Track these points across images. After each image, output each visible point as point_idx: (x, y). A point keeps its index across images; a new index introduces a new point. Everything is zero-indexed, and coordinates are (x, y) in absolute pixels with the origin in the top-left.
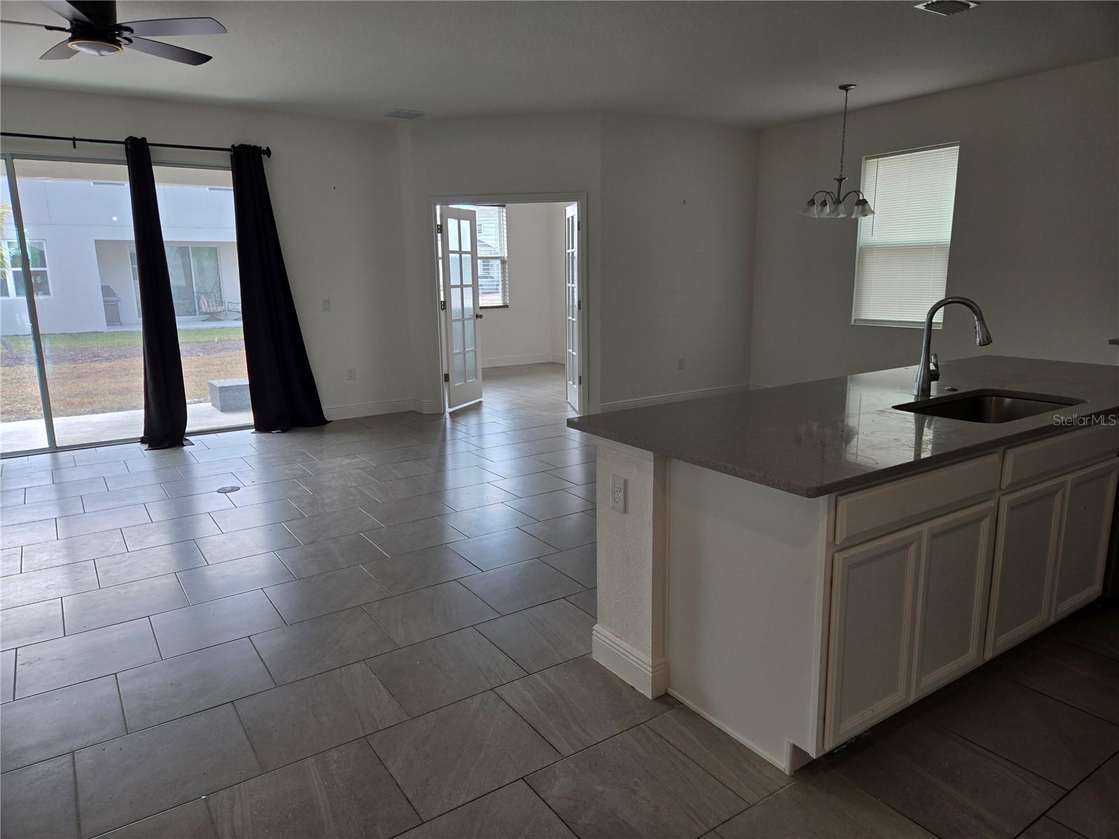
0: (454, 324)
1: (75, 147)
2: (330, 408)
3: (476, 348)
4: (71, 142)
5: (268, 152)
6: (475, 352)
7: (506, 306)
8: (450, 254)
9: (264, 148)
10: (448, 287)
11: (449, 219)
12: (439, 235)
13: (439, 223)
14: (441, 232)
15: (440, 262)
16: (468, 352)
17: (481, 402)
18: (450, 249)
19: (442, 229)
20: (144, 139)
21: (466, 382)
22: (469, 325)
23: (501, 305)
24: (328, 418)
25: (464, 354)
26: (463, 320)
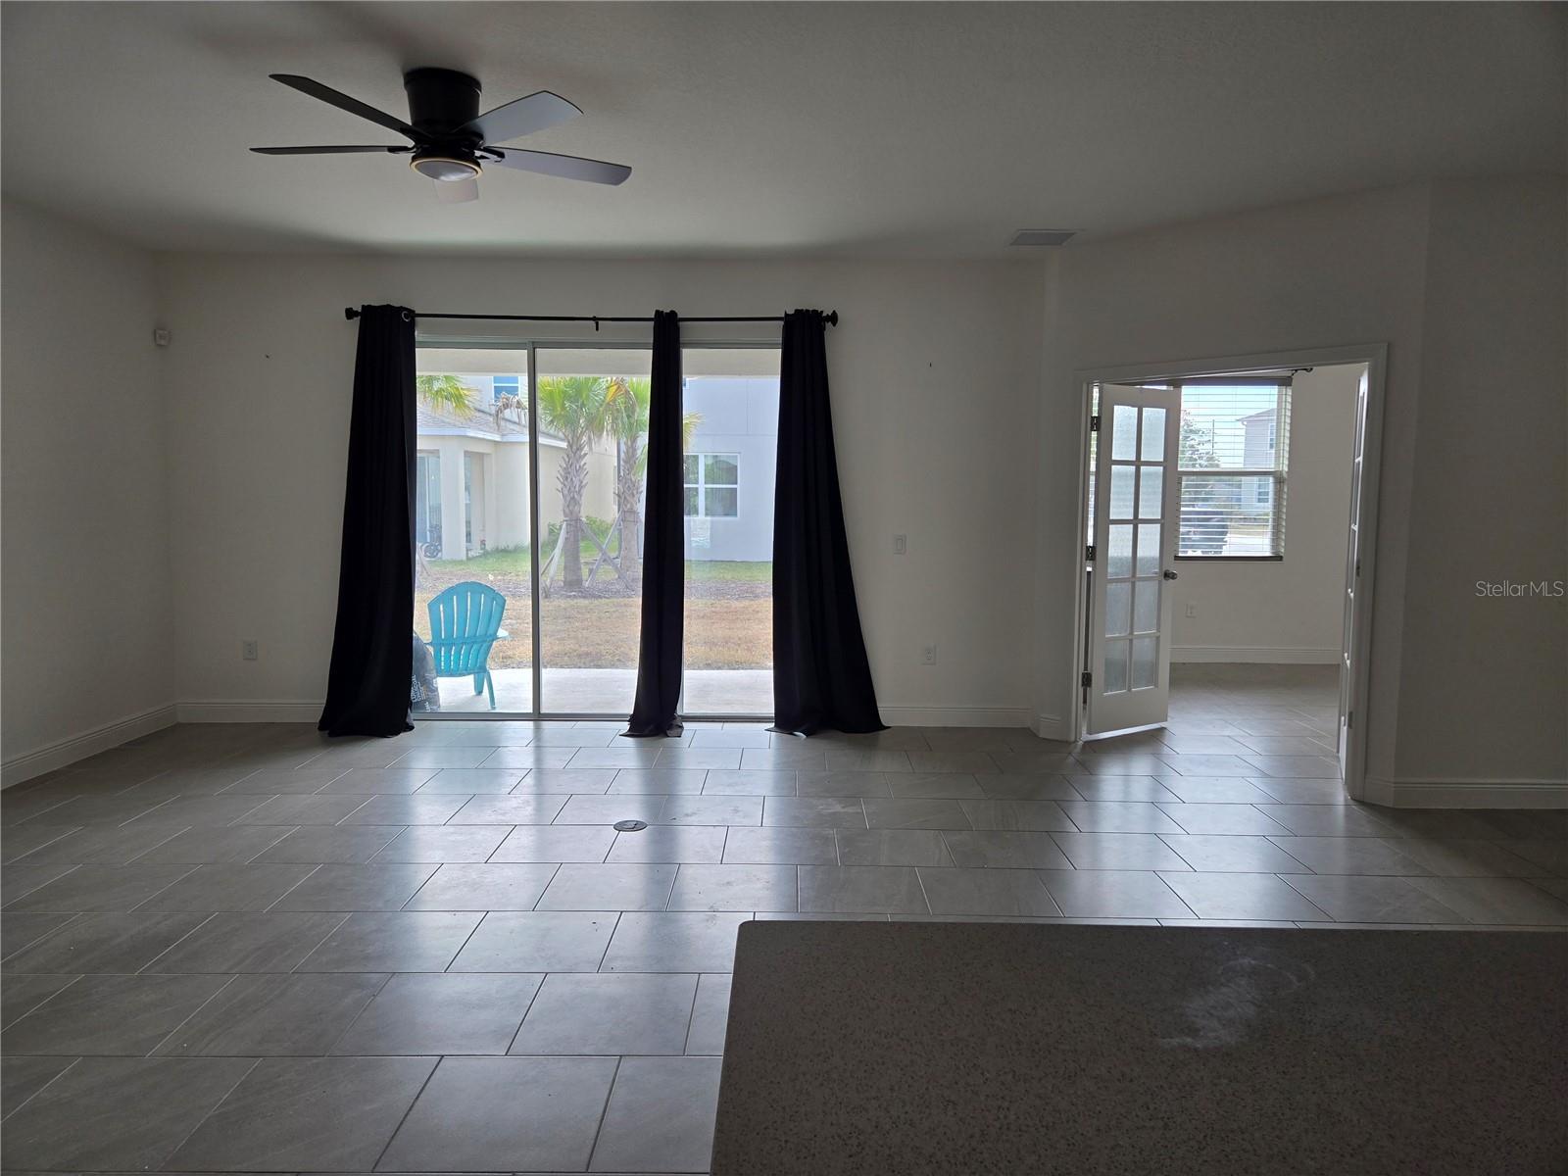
0: (1111, 587)
1: (597, 329)
2: (890, 706)
3: (1158, 630)
4: (593, 323)
5: (833, 318)
6: (1158, 638)
7: (1277, 558)
8: (1113, 467)
9: (828, 312)
10: (1103, 522)
11: (1115, 407)
12: (1094, 435)
13: (1095, 414)
14: (1098, 430)
15: (1092, 479)
16: (1139, 637)
17: (1162, 730)
18: (1115, 457)
19: (1101, 424)
20: (673, 313)
21: (1129, 690)
22: (1147, 593)
23: (1268, 554)
24: (885, 722)
25: (1131, 641)
26: (1133, 580)
